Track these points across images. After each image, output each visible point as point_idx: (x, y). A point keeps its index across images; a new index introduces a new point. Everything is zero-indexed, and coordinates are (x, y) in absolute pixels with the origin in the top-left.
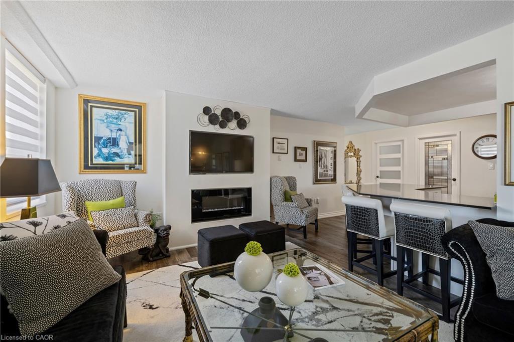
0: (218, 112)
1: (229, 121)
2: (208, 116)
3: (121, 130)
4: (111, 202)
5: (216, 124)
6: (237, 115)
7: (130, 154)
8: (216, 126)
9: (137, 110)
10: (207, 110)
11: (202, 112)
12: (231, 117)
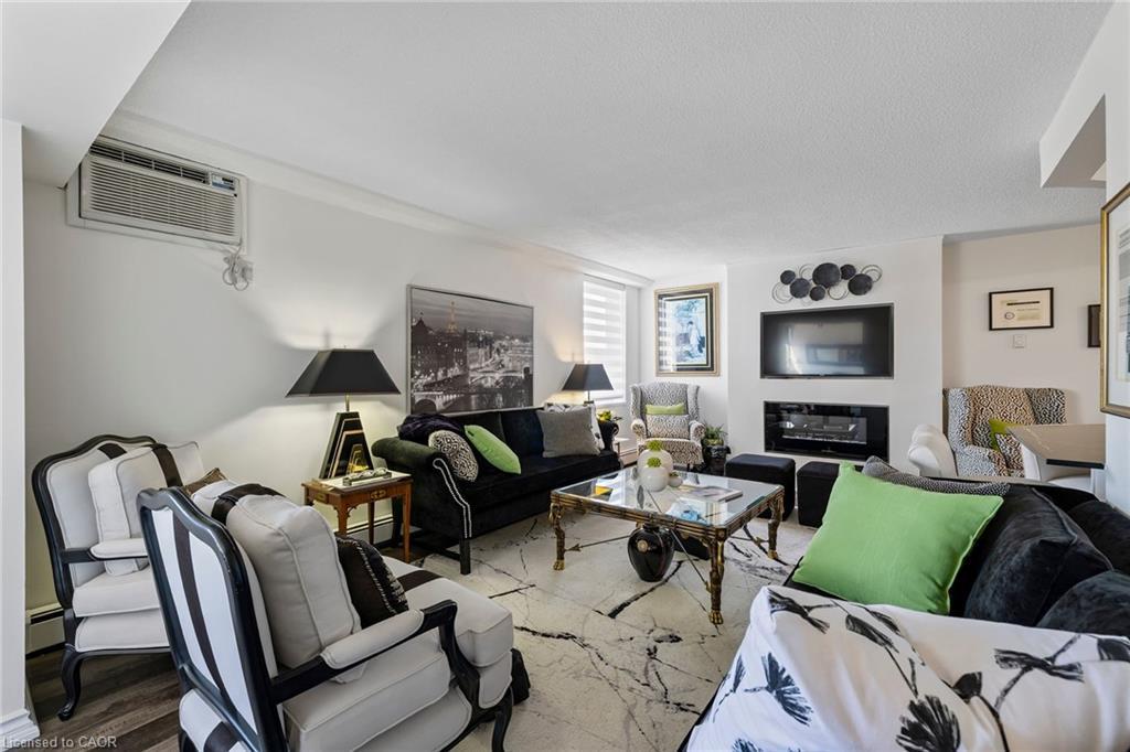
0: (808, 276)
1: (829, 285)
2: (788, 286)
3: (691, 323)
4: (669, 407)
5: (804, 296)
6: (847, 271)
7: (701, 351)
8: (804, 299)
9: (707, 294)
10: (787, 277)
11: (779, 280)
12: (833, 279)
